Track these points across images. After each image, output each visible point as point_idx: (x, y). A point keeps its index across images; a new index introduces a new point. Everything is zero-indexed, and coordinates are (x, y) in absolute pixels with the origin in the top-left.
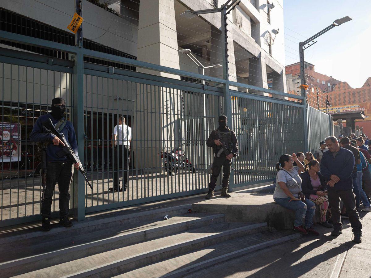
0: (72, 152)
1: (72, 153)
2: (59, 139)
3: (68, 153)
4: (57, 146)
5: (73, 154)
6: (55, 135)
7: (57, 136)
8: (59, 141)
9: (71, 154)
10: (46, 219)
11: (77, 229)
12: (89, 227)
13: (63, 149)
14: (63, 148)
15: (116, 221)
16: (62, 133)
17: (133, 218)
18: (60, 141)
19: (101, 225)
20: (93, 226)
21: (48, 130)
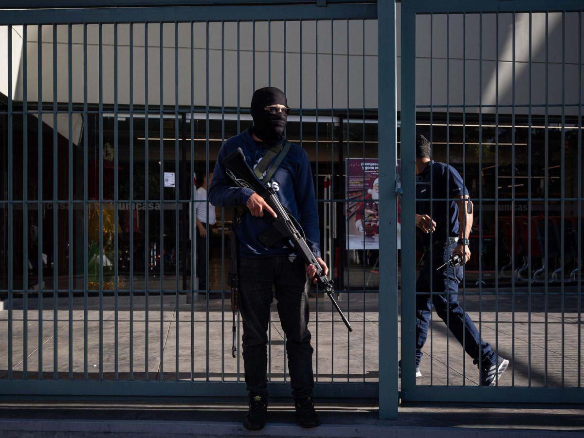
0: (297, 234)
2: (261, 199)
4: (259, 218)
5: (298, 237)
6: (252, 191)
7: (257, 193)
8: (261, 206)
10: (258, 398)
16: (274, 183)
18: (264, 207)
21: (237, 180)
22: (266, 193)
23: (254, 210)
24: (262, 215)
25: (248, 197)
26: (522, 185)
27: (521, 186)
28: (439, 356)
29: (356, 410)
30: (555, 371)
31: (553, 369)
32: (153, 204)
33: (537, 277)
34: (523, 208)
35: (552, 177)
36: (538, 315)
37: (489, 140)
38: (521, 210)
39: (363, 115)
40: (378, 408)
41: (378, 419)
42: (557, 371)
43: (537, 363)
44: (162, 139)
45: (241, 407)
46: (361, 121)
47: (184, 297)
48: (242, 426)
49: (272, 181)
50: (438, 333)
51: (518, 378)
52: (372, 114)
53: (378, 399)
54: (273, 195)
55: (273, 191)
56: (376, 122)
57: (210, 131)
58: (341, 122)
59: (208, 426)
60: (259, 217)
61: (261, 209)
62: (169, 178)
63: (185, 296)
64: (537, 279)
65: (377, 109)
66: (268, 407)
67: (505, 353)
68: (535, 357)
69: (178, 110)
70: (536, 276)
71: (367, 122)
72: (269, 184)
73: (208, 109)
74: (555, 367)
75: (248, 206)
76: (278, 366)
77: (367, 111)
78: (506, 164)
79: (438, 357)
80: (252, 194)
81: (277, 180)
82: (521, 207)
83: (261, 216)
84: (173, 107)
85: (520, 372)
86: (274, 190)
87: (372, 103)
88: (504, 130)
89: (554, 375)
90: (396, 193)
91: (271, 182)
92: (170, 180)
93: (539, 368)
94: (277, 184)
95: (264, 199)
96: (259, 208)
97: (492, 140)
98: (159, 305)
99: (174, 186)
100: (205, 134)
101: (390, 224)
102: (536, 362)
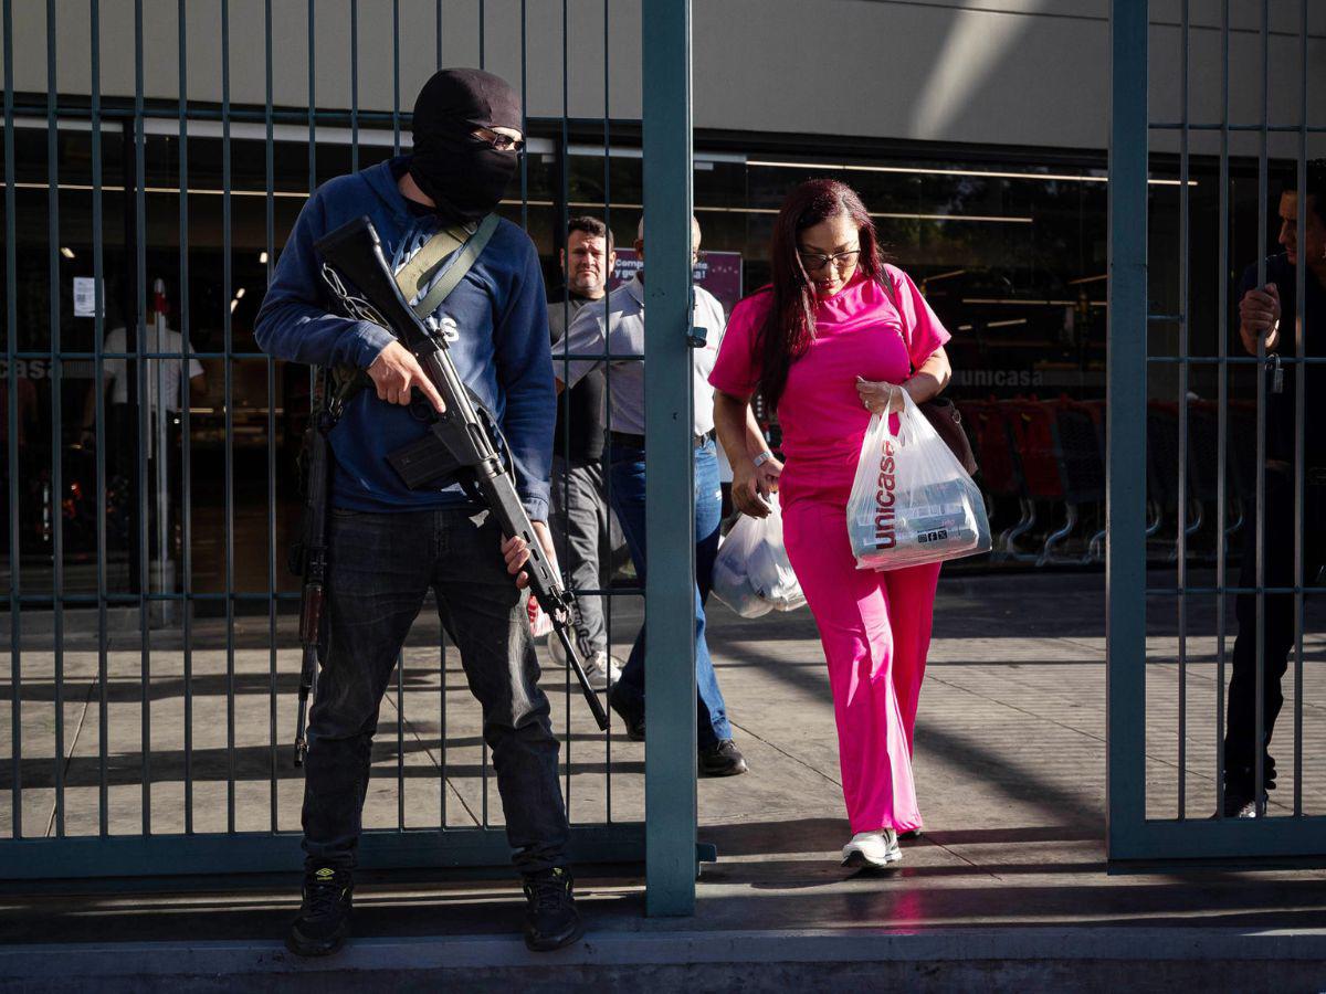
0: (493, 462)
1: (489, 467)
2: (409, 359)
3: (462, 461)
5: (497, 470)
6: (385, 334)
7: (402, 342)
8: (407, 377)
9: (484, 470)
10: (325, 873)
11: (610, 968)
12: (690, 966)
13: (432, 433)
14: (435, 427)
15: (890, 963)
16: (446, 320)
17: (1031, 962)
18: (415, 379)
19: (778, 971)
20: (718, 965)
21: (349, 299)
22: (423, 344)
23: (385, 385)
24: (405, 399)
25: (375, 351)
26: (1023, 321)
27: (1020, 324)
28: (805, 751)
29: (588, 894)
30: (1087, 781)
31: (1081, 775)
32: (41, 363)
33: (1055, 549)
34: (1019, 379)
35: (1093, 303)
36: (1052, 644)
37: (941, 208)
38: (1015, 383)
39: (603, 136)
40: (644, 888)
41: (645, 916)
42: (1091, 781)
43: (1045, 763)
44: (54, 186)
45: (282, 899)
46: (599, 152)
47: (133, 613)
48: (283, 948)
49: (442, 314)
50: (805, 695)
51: (998, 800)
52: (627, 133)
53: (644, 862)
54: (441, 352)
55: (444, 341)
56: (638, 154)
57: (191, 167)
58: (559, 152)
59: (191, 951)
60: (398, 403)
61: (406, 385)
62: (86, 294)
63: (137, 610)
64: (1052, 554)
65: (640, 121)
66: (354, 897)
67: (969, 740)
68: (1040, 748)
69: (98, 109)
70: (1051, 547)
71: (615, 153)
72: (432, 320)
73: (183, 109)
74: (1087, 771)
75: (371, 373)
76: (386, 788)
77: (614, 124)
78: (984, 267)
79: (802, 754)
80: (386, 343)
81: (455, 313)
82: (1016, 378)
83: (402, 402)
84: (86, 99)
85: (1003, 785)
86: (446, 338)
87: (628, 105)
88: (981, 183)
89: (1083, 790)
90: (688, 338)
91: (436, 315)
92: (86, 297)
93: (1047, 775)
94: (453, 323)
95: (417, 358)
96: (403, 380)
97: (949, 207)
98: (51, 636)
99: (94, 315)
100: (178, 176)
101: (675, 418)
102: (1042, 760)
